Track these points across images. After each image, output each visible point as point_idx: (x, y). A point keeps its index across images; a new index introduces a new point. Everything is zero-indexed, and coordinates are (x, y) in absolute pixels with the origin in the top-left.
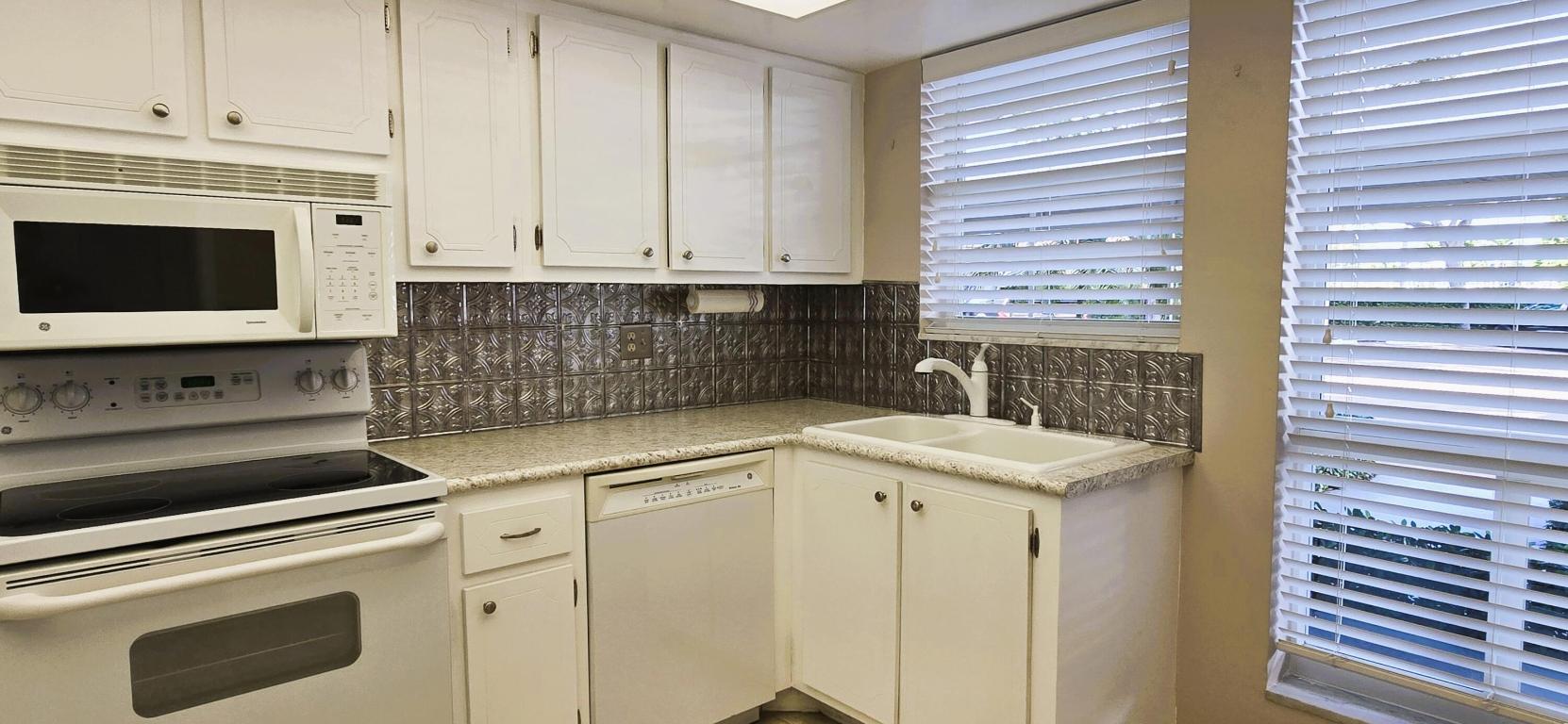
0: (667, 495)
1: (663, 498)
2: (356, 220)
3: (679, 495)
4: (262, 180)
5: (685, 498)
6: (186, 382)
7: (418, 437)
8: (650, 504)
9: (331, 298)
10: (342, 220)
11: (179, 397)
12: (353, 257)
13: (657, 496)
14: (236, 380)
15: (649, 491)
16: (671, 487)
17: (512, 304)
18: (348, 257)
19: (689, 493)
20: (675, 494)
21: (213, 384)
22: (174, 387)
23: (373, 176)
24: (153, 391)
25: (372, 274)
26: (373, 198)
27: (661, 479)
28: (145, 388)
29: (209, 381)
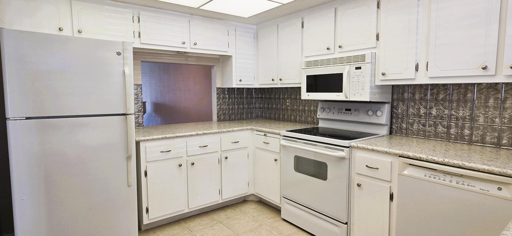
0: (437, 178)
1: (435, 178)
2: (360, 68)
3: (444, 180)
4: (335, 61)
5: (447, 182)
6: (346, 110)
7: (408, 136)
8: (427, 178)
9: (353, 90)
10: (357, 68)
11: (344, 113)
12: (359, 78)
13: (431, 176)
14: (355, 111)
15: (429, 173)
16: (442, 175)
17: (450, 92)
18: (357, 78)
19: (451, 181)
20: (442, 179)
21: (350, 111)
22: (344, 111)
23: (365, 55)
24: (340, 111)
25: (363, 83)
26: (365, 61)
27: (436, 170)
28: (339, 110)
29: (350, 110)
